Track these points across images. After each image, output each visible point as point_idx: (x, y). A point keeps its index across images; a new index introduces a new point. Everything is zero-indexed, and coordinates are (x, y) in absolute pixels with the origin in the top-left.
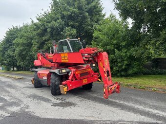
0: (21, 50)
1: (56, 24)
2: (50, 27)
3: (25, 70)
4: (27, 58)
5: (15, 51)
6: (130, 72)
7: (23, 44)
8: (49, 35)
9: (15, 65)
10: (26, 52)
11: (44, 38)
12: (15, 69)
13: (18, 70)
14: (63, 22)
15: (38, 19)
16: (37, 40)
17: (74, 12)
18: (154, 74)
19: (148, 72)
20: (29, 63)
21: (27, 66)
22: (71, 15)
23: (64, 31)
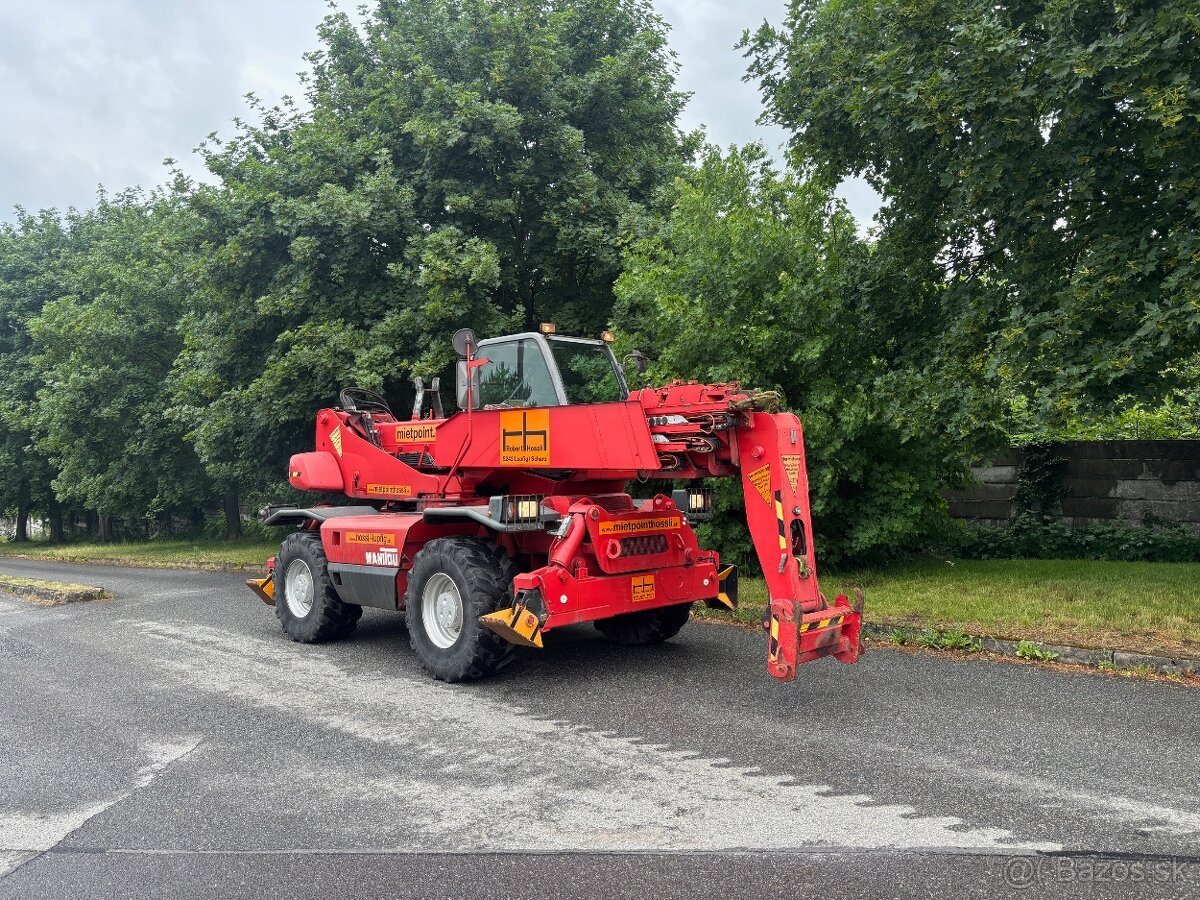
0: (88, 390)
1: (353, 205)
2: (313, 228)
3: (113, 536)
4: (131, 447)
5: (44, 398)
6: (865, 536)
7: (103, 348)
8: (302, 283)
9: (35, 497)
10: (119, 403)
11: (264, 304)
12: (35, 527)
13: (58, 539)
14: (407, 194)
15: (217, 166)
16: (212, 319)
17: (486, 126)
18: (1032, 552)
19: (994, 537)
20: (143, 478)
21: (126, 501)
22: (462, 147)
23: (409, 253)
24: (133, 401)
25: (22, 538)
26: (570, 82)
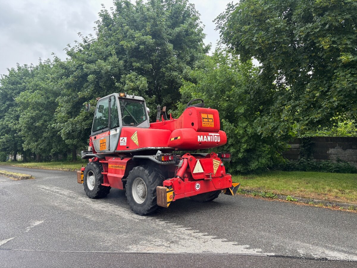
0: (32, 118)
1: (106, 66)
2: (94, 72)
3: (41, 160)
4: (45, 135)
5: (20, 120)
6: (254, 165)
7: (37, 106)
8: (91, 88)
9: (18, 148)
10: (41, 122)
11: (80, 94)
12: (19, 157)
13: (25, 160)
14: (121, 62)
15: (69, 54)
16: (65, 98)
17: (144, 43)
18: (304, 170)
19: (293, 165)
20: (49, 144)
21: (44, 151)
22: (137, 48)
23: (122, 80)
24: (45, 121)
25: (15, 161)
26: (170, 31)
